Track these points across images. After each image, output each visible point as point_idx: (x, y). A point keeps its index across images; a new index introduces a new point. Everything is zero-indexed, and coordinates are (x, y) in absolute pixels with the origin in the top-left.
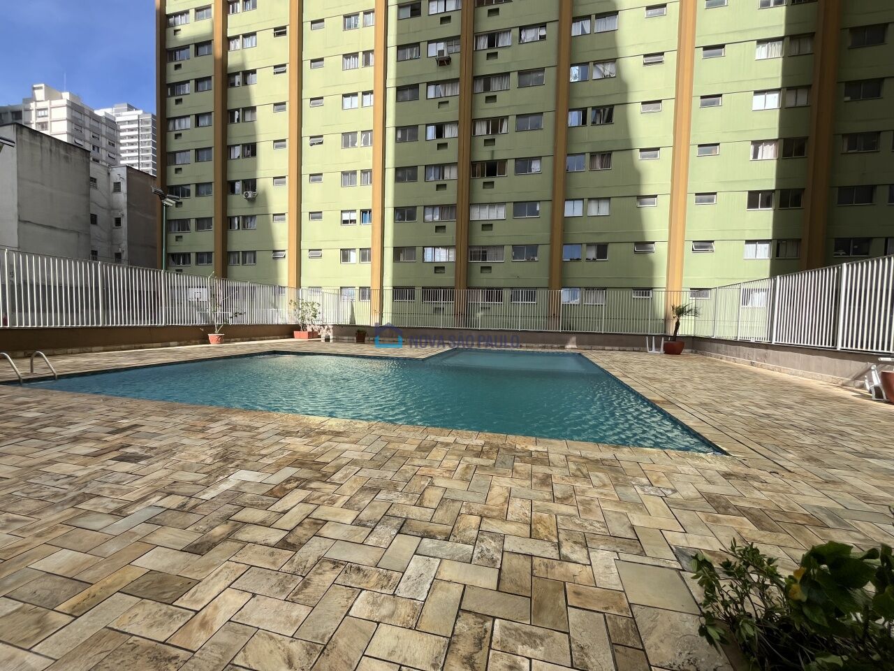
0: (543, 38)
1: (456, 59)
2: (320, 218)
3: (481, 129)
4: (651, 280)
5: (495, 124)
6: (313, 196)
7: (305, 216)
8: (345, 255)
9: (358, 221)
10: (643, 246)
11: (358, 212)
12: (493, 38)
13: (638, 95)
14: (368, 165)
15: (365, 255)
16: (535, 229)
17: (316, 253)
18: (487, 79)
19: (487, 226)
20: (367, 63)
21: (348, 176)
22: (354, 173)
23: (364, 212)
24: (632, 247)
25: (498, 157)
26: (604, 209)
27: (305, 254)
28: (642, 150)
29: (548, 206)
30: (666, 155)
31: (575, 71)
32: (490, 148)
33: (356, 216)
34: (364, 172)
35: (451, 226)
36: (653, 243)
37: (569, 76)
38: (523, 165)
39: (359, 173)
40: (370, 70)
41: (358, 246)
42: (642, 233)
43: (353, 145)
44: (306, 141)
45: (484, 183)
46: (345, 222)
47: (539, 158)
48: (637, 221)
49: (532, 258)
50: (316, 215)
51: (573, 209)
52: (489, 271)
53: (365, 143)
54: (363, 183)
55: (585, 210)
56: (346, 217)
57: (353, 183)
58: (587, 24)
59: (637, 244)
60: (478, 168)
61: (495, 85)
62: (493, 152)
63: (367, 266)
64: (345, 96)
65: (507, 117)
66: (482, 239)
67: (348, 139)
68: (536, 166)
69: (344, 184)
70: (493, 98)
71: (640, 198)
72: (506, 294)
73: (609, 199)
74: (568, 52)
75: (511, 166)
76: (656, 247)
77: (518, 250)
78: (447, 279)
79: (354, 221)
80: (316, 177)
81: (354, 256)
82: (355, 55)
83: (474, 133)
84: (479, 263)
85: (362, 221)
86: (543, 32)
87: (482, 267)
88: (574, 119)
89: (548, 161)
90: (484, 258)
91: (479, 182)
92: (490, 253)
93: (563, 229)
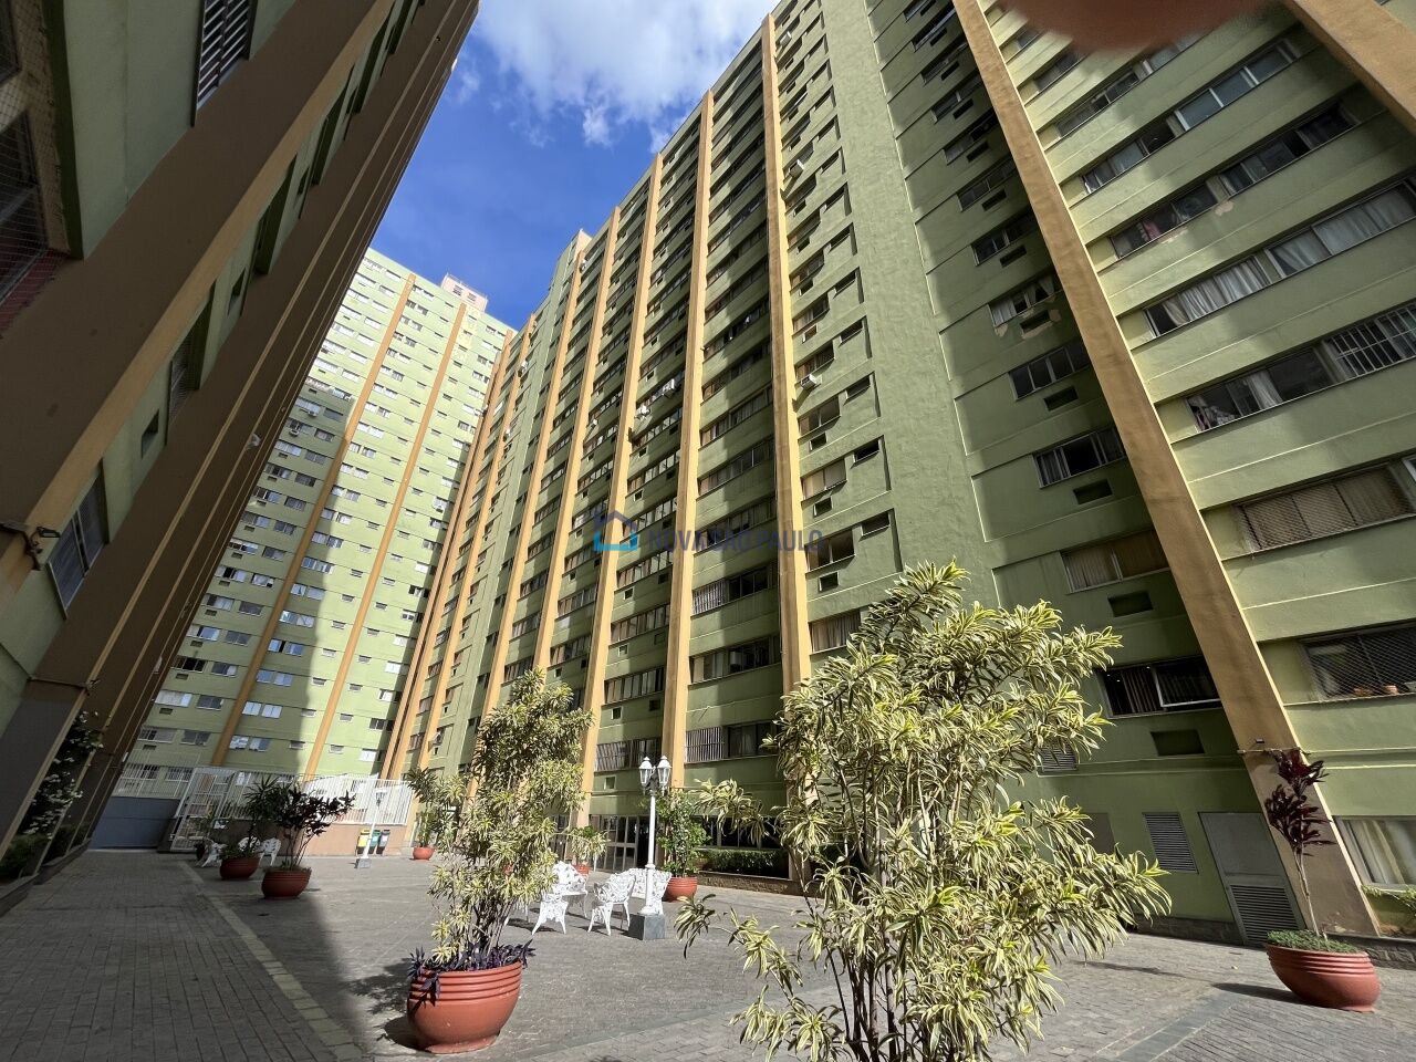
0: (270, 585)
10: (297, 743)
12: (229, 572)
13: (322, 644)
16: (212, 720)
18: (213, 599)
19: (167, 710)
24: (288, 744)
25: (200, 657)
26: (277, 713)
28: (314, 679)
29: (231, 703)
30: (329, 685)
31: (286, 613)
32: (195, 648)
36: (304, 743)
37: (280, 618)
38: (221, 668)
42: (298, 735)
45: (179, 675)
48: (297, 727)
49: (201, 743)
51: (251, 709)
55: (261, 710)
58: (303, 589)
59: (292, 742)
62: (196, 652)
66: (156, 720)
68: (231, 671)
70: (214, 613)
71: (305, 710)
72: (162, 772)
73: (282, 706)
74: (285, 601)
75: (209, 667)
76: (305, 746)
77: (189, 735)
86: (271, 582)
88: (274, 645)
89: (243, 671)
91: (174, 672)
93: (237, 724)
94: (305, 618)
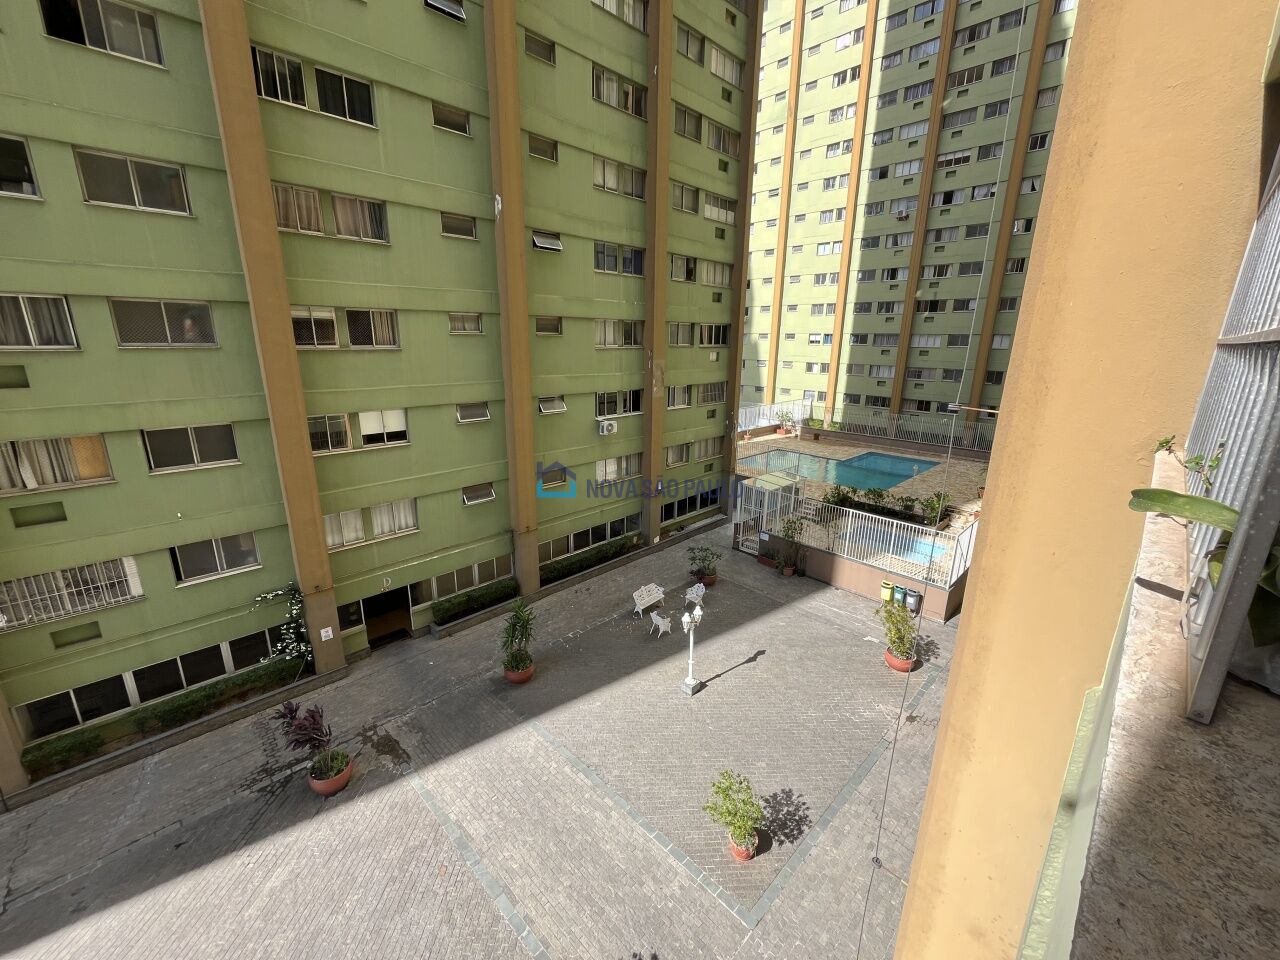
1: (913, 214)
2: (793, 338)
3: (929, 274)
5: (941, 270)
6: (790, 321)
7: (782, 336)
8: (810, 367)
9: (822, 342)
11: (822, 335)
12: (948, 197)
14: (833, 300)
15: (825, 368)
17: (788, 364)
18: (939, 233)
20: (839, 217)
21: (817, 308)
22: (822, 305)
23: (827, 335)
25: (940, 297)
27: (780, 364)
29: (978, 339)
32: (933, 290)
33: (820, 338)
34: (829, 305)
35: (894, 351)
38: (962, 305)
39: (825, 305)
40: (841, 224)
41: (820, 361)
43: (823, 283)
44: (787, 280)
45: (926, 317)
46: (812, 342)
47: (976, 300)
50: (791, 336)
53: (833, 282)
54: (828, 313)
56: (813, 338)
57: (820, 312)
60: (922, 306)
61: (945, 236)
62: (936, 294)
63: (825, 377)
64: (819, 244)
65: (952, 265)
66: (918, 362)
67: (820, 279)
68: (972, 305)
69: (813, 312)
70: (942, 248)
72: (934, 407)
75: (950, 305)
77: (948, 373)
78: (887, 391)
79: (819, 342)
80: (793, 308)
81: (816, 368)
82: (831, 211)
83: (922, 277)
84: (913, 381)
85: (825, 341)
90: (919, 377)
91: (922, 316)
92: (925, 373)
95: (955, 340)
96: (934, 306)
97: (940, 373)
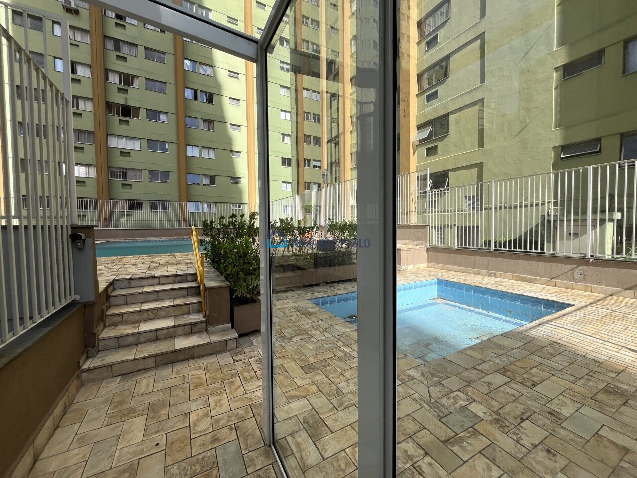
0: (162, 31)
1: (84, 13)
3: (114, 79)
4: (241, 199)
5: (128, 79)
10: (235, 179)
13: (227, 92)
16: (166, 161)
18: (117, 42)
19: (125, 153)
24: (230, 180)
25: (131, 104)
26: (212, 155)
28: (231, 124)
29: (174, 147)
30: (244, 130)
31: (187, 63)
32: (123, 95)
35: (89, 149)
36: (241, 178)
37: (183, 66)
38: (154, 115)
42: (234, 172)
45: (120, 120)
47: (166, 113)
48: (231, 165)
49: (165, 180)
51: (192, 152)
52: (130, 187)
55: (200, 153)
59: (232, 178)
60: (114, 108)
61: (125, 49)
62: (126, 99)
65: (138, 77)
66: (122, 163)
68: (163, 118)
70: (124, 59)
71: (232, 152)
72: (146, 205)
73: (214, 149)
74: (182, 49)
75: (143, 113)
76: (242, 181)
77: (153, 174)
78: (90, 191)
83: (108, 79)
84: (120, 181)
87: (123, 184)
88: (189, 94)
89: (173, 117)
90: (125, 177)
91: (115, 118)
92: (129, 174)
93: (185, 164)
94: (204, 67)
95: (153, 144)
96: (127, 111)
97: (145, 174)
